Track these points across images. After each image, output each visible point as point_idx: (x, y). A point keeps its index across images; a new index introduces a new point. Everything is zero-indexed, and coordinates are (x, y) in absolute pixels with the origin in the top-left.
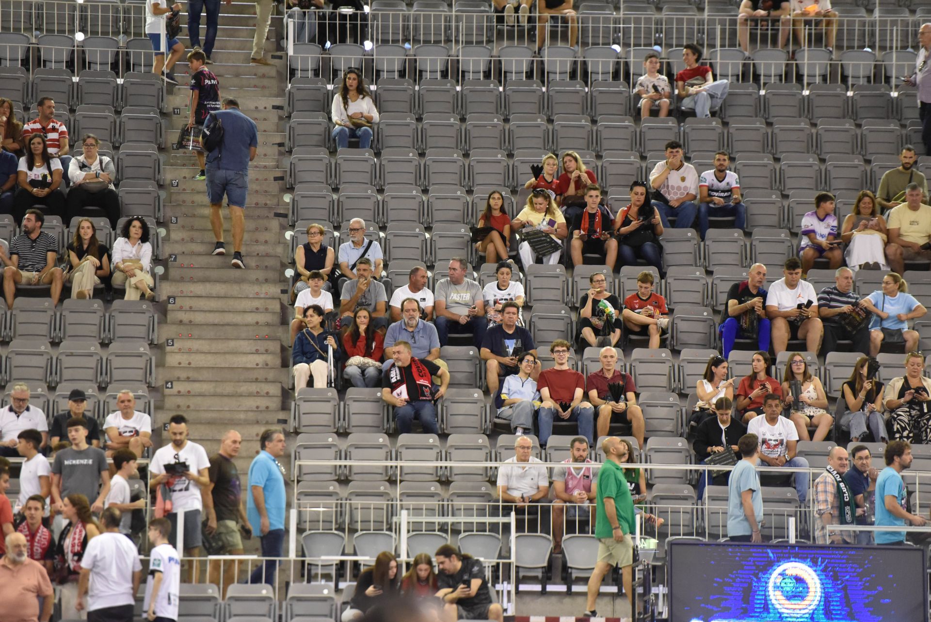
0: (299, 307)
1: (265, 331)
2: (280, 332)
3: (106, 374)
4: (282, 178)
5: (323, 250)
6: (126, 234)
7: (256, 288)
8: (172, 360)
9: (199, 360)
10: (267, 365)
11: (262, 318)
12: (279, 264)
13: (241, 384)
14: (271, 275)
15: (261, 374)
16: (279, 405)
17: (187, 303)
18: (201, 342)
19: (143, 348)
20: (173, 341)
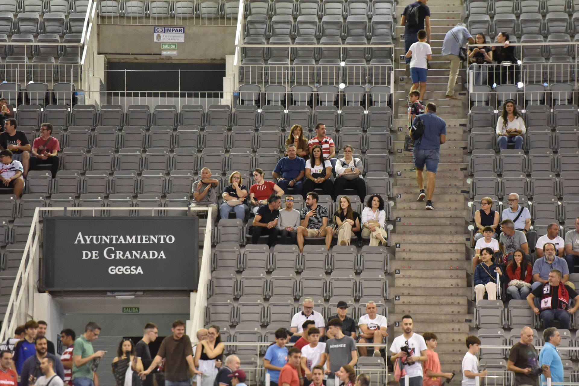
0: (478, 249)
1: (457, 264)
2: (466, 265)
3: (359, 291)
4: (465, 169)
5: (492, 214)
6: (370, 205)
7: (450, 238)
8: (399, 282)
9: (415, 283)
10: (458, 285)
11: (454, 256)
12: (464, 223)
13: (442, 297)
14: (460, 229)
15: (454, 291)
16: (466, 311)
17: (407, 247)
18: (416, 271)
19: (381, 275)
20: (399, 271)
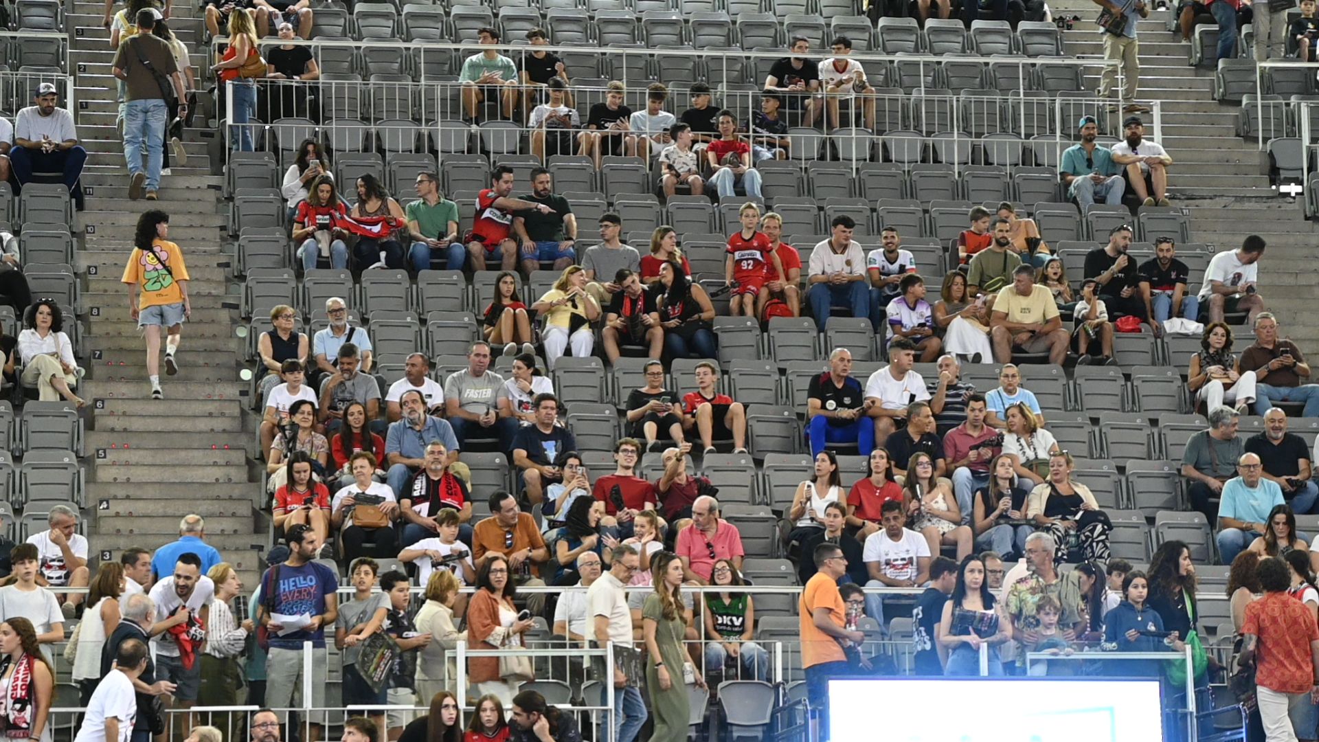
0: (271, 407)
1: (224, 440)
2: (243, 440)
3: (21, 491)
4: (227, 265)
5: (294, 338)
7: (208, 389)
8: (104, 475)
9: (138, 474)
10: (230, 480)
11: (218, 424)
12: (233, 363)
13: (198, 502)
14: (225, 373)
15: (223, 491)
16: (252, 528)
17: (120, 407)
18: (142, 452)
19: (69, 458)
20: (105, 452)
